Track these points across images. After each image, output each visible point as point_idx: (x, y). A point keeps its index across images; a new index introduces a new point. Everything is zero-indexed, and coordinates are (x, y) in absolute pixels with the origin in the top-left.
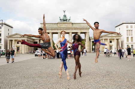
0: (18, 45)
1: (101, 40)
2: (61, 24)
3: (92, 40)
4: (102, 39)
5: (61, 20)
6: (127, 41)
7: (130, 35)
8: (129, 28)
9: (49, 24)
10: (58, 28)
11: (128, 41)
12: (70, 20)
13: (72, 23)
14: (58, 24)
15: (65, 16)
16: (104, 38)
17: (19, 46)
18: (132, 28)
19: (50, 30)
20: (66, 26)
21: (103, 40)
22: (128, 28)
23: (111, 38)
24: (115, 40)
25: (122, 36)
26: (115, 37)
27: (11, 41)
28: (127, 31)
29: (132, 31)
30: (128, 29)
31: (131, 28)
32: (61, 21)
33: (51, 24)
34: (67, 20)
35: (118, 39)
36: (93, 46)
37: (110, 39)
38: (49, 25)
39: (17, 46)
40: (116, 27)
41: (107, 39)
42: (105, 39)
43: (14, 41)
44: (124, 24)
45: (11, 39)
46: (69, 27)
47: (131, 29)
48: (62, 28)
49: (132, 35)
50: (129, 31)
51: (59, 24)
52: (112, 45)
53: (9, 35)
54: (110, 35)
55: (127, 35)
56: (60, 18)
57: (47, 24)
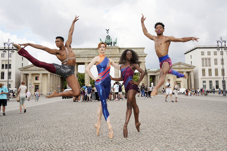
0: (37, 82)
3: (149, 74)
6: (203, 76)
7: (206, 66)
8: (206, 56)
9: (84, 49)
11: (204, 74)
12: (116, 43)
13: (120, 49)
15: (108, 37)
17: (39, 83)
18: (210, 55)
19: (86, 59)
20: (110, 52)
22: (204, 55)
23: (178, 70)
25: (194, 67)
26: (184, 69)
27: (27, 75)
28: (203, 59)
29: (209, 59)
30: (203, 57)
31: (208, 55)
33: (87, 50)
34: (111, 43)
35: (188, 73)
36: (151, 83)
38: (85, 51)
39: (34, 84)
40: (185, 54)
43: (30, 75)
44: (198, 49)
45: (26, 72)
46: (115, 55)
47: (209, 57)
49: (210, 66)
50: (206, 59)
52: (181, 81)
53: (23, 66)
54: (177, 66)
55: (203, 66)
56: (101, 40)
57: (81, 49)
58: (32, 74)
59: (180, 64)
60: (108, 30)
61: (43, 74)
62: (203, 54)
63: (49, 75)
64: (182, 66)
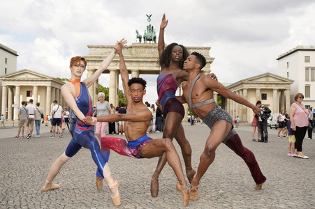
1: (241, 92)
2: (138, 50)
4: (242, 90)
5: (140, 38)
7: (313, 81)
8: (313, 64)
9: (108, 47)
10: (133, 58)
11: (308, 94)
14: (131, 47)
16: (246, 86)
19: (112, 64)
20: (152, 53)
21: (245, 91)
22: (309, 61)
23: (264, 87)
24: (275, 92)
25: (292, 81)
26: (274, 85)
28: (307, 69)
30: (308, 65)
32: (140, 41)
34: (155, 38)
35: (282, 91)
37: (262, 90)
38: (110, 50)
40: (278, 59)
41: (255, 90)
42: (249, 90)
43: (17, 89)
44: (299, 52)
48: (142, 58)
50: (313, 69)
51: (133, 50)
53: (8, 73)
54: (263, 80)
55: (307, 80)
56: (137, 32)
57: (103, 47)
58: (21, 87)
59: (267, 75)
60: (149, 17)
61: (39, 87)
62: (307, 59)
63: (49, 89)
64: (271, 80)
